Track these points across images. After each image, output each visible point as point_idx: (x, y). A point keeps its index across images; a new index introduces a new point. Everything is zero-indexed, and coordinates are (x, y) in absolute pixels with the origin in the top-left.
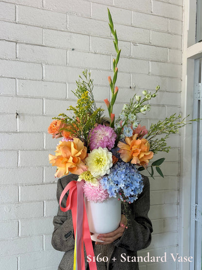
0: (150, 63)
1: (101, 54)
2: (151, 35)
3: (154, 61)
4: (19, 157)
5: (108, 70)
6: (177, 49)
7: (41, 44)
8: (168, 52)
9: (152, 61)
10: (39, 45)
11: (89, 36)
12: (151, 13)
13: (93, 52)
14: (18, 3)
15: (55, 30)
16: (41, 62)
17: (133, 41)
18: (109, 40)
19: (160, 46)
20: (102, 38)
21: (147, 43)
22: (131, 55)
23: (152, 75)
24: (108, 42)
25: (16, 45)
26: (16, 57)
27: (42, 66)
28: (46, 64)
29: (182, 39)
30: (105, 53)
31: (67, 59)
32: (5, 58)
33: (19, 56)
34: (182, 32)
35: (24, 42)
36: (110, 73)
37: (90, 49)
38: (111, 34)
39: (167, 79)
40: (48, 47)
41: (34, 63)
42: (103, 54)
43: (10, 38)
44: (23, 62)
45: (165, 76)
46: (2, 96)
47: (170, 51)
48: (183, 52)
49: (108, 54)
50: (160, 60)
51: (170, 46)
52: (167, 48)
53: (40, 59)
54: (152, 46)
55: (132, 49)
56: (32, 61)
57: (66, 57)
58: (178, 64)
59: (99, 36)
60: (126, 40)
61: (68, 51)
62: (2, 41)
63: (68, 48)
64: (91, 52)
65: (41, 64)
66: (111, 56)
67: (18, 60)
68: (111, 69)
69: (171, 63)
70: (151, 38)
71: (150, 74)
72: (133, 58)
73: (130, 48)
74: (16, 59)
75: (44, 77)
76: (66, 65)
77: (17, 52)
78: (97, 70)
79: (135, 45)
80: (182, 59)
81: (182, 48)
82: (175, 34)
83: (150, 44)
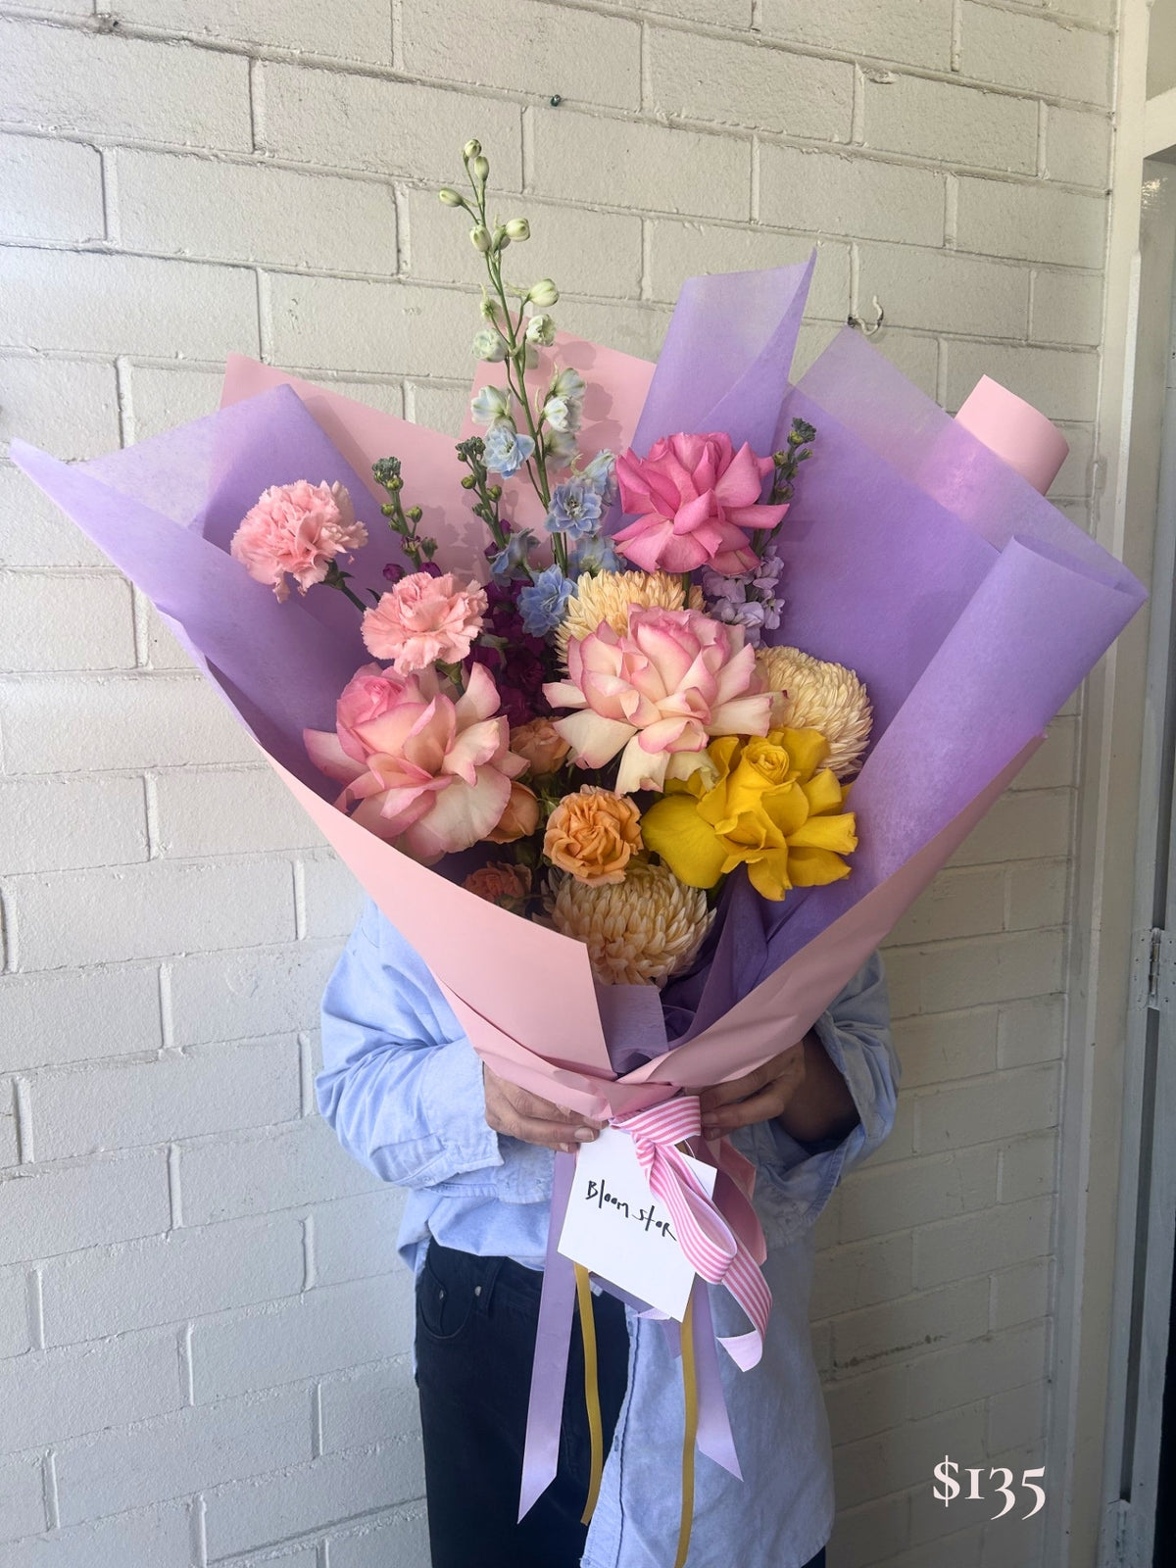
0: (950, 179)
1: (699, 130)
2: (957, 26)
3: (973, 175)
5: (736, 224)
6: (1087, 107)
7: (378, 60)
8: (1043, 124)
9: (960, 173)
10: (373, 74)
11: (638, 21)
13: (661, 116)
16: (387, 172)
17: (866, 60)
18: (744, 47)
19: (1004, 88)
20: (708, 35)
21: (936, 70)
22: (858, 138)
23: (962, 252)
24: (737, 61)
25: (247, 70)
26: (250, 145)
27: (394, 194)
28: (413, 182)
29: (1111, 54)
30: (724, 123)
31: (523, 157)
32: (196, 150)
33: (269, 136)
34: (1115, 13)
35: (292, 54)
36: (748, 242)
37: (642, 100)
38: (752, 15)
39: (1034, 274)
40: (423, 83)
41: (349, 178)
42: (712, 133)
43: (218, 27)
44: (290, 169)
45: (1023, 257)
46: (185, 368)
47: (1050, 119)
48: (1118, 128)
49: (741, 128)
50: (1000, 170)
51: (1055, 92)
52: (1038, 99)
53: (384, 158)
54: (964, 85)
55: (860, 100)
56: (337, 169)
57: (520, 144)
58: (1092, 189)
59: (688, 23)
60: (831, 51)
61: (530, 110)
62: (171, 49)
63: (527, 93)
64: (650, 115)
65: (389, 184)
66: (756, 140)
67: (261, 159)
68: (756, 215)
69: (1057, 184)
70: (958, 43)
71: (950, 249)
72: (863, 156)
73: (853, 98)
74: (252, 153)
75: (405, 262)
76: (522, 193)
77: (259, 110)
78: (680, 224)
79: (878, 80)
80: (1112, 162)
81: (1114, 105)
82: (1077, 25)
83: (953, 76)
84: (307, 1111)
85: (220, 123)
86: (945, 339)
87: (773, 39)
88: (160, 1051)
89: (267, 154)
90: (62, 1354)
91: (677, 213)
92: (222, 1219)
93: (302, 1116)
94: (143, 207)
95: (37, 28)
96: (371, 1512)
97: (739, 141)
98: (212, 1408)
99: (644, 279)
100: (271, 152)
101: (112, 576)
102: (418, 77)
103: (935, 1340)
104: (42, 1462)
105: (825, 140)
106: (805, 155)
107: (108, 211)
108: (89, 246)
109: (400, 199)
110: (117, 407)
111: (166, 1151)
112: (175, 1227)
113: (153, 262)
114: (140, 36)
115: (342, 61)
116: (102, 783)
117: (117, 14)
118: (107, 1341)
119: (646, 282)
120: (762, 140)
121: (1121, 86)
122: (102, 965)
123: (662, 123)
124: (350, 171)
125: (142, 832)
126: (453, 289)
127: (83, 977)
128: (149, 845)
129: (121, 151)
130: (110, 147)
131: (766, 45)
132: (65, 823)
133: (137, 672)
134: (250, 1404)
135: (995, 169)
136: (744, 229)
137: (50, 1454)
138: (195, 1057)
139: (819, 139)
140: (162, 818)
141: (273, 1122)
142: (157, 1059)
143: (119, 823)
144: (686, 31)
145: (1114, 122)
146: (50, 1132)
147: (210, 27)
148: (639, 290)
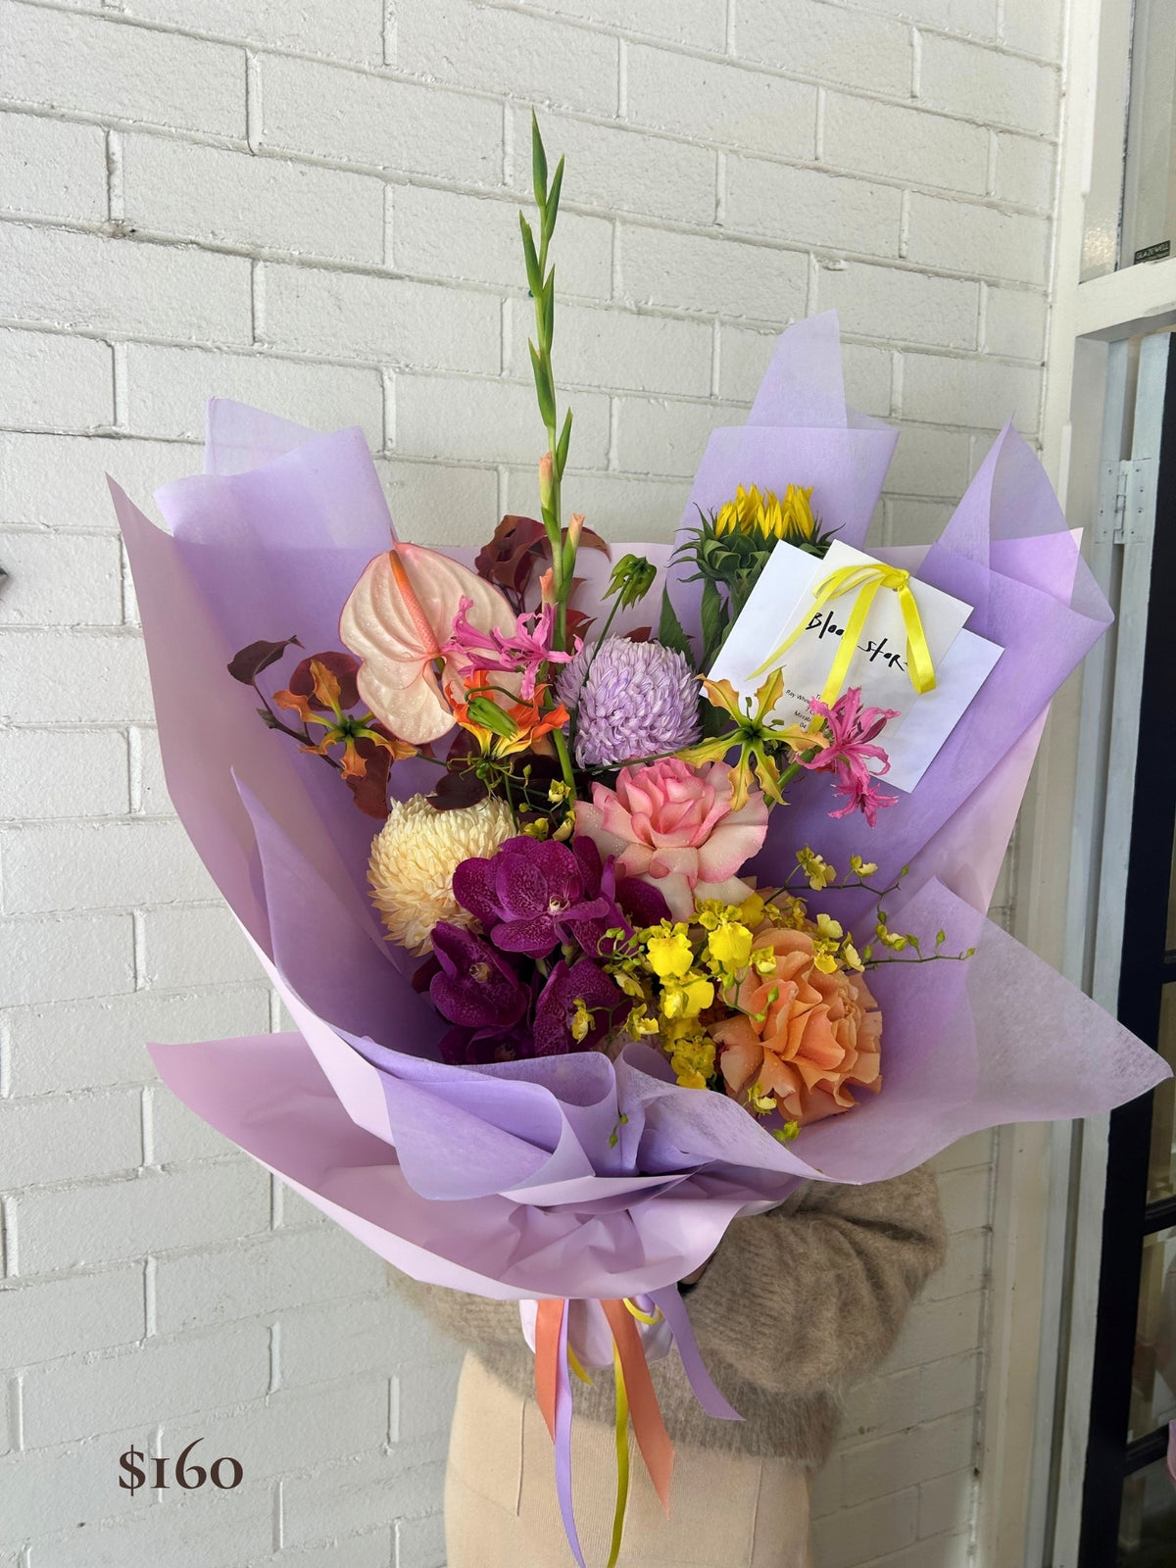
0: (896, 354)
1: (665, 316)
2: (906, 216)
3: (917, 351)
5: (698, 400)
6: (1026, 286)
7: (373, 261)
8: (984, 303)
9: (906, 350)
10: (365, 272)
11: (611, 219)
12: (909, 102)
13: (629, 303)
14: (259, 45)
15: (445, 188)
16: (376, 359)
17: (821, 250)
18: (708, 240)
19: (949, 272)
20: (674, 230)
21: (885, 257)
23: (907, 420)
24: (701, 253)
25: (250, 271)
26: (251, 338)
27: (382, 379)
28: (399, 368)
29: (1049, 237)
30: (687, 309)
31: (502, 343)
32: (200, 343)
33: (268, 330)
34: (1054, 199)
35: (291, 255)
36: (709, 416)
37: (613, 290)
38: (716, 211)
39: (974, 441)
40: (411, 279)
41: (340, 365)
42: (677, 318)
43: (223, 232)
44: (287, 358)
45: (964, 424)
47: (990, 298)
48: (1054, 305)
49: (703, 313)
50: (943, 346)
51: (995, 274)
52: (979, 281)
53: (373, 347)
54: (910, 271)
55: (814, 287)
56: (330, 357)
57: (499, 331)
58: (1027, 361)
59: (657, 220)
60: (788, 242)
61: (509, 302)
62: (180, 252)
63: (506, 286)
64: (621, 304)
65: (377, 369)
66: (717, 325)
67: (260, 350)
68: (716, 391)
69: (996, 358)
70: (906, 231)
71: (896, 418)
73: (808, 284)
74: (252, 345)
75: (391, 440)
76: (500, 375)
77: (260, 306)
78: (645, 401)
79: (831, 267)
80: (1047, 337)
81: (1051, 284)
82: (1019, 212)
83: (899, 262)
84: (278, 1222)
85: (224, 319)
86: (891, 499)
87: (735, 233)
88: (141, 1169)
89: (266, 345)
90: (40, 1455)
91: (643, 390)
92: (193, 1327)
93: (272, 1228)
94: (150, 395)
95: (55, 234)
97: (702, 325)
98: (179, 1506)
99: (611, 450)
100: (269, 343)
101: (110, 730)
102: (407, 273)
103: (868, 1430)
104: (19, 1557)
105: (781, 322)
106: (763, 337)
107: (118, 399)
108: (100, 431)
109: (387, 383)
110: (119, 575)
111: (143, 1264)
112: (149, 1335)
113: (158, 445)
114: (152, 240)
115: (337, 260)
116: (94, 920)
117: (130, 220)
118: (82, 1443)
119: (613, 454)
120: (723, 324)
121: (1057, 266)
122: (89, 1090)
123: (630, 310)
124: (341, 358)
125: (129, 965)
126: (434, 463)
127: (71, 1100)
128: (136, 977)
129: (132, 345)
130: (122, 342)
131: (729, 238)
132: (58, 958)
133: (131, 818)
134: (215, 1501)
135: (938, 345)
136: (706, 404)
137: (26, 1549)
138: (174, 1174)
139: (776, 322)
140: (149, 952)
141: (245, 1234)
142: (137, 1177)
143: (109, 958)
144: (654, 226)
145: (1050, 300)
146: (35, 1247)
147: (217, 233)
148: (606, 463)
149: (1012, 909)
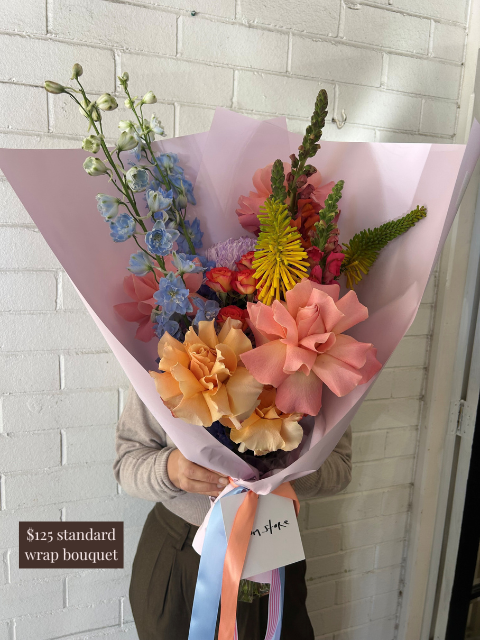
0: (385, 55)
1: (264, 29)
3: (396, 54)
4: (60, 286)
5: (280, 74)
6: (455, 24)
8: (432, 31)
9: (390, 53)
13: (245, 22)
16: (111, 45)
19: (415, 13)
21: (381, 4)
22: (341, 35)
23: (389, 89)
26: (46, 31)
27: (114, 56)
28: (123, 50)
30: (276, 26)
31: (177, 39)
32: (19, 33)
33: (54, 27)
36: (285, 82)
37: (236, 14)
39: (424, 101)
40: (130, 4)
41: (92, 47)
42: (270, 30)
44: (64, 42)
45: (419, 93)
46: (12, 132)
47: (436, 28)
48: (469, 34)
49: (284, 28)
50: (410, 52)
51: (439, 16)
52: (430, 19)
53: (110, 38)
54: (395, 12)
55: (343, 17)
56: (87, 43)
57: (176, 33)
58: (454, 62)
61: (181, 17)
63: (180, 9)
64: (240, 21)
65: (111, 50)
66: (291, 35)
67: (50, 37)
68: (289, 70)
69: (437, 59)
71: (384, 88)
72: (343, 43)
73: (340, 16)
74: (46, 35)
75: (119, 87)
76: (176, 56)
77: (50, 15)
78: (252, 73)
79: (352, 7)
80: (465, 50)
81: (468, 23)
83: (389, 7)
84: (64, 462)
85: (31, 21)
86: (379, 129)
89: (54, 35)
91: (251, 67)
92: (24, 508)
93: (61, 465)
96: (89, 631)
97: (283, 35)
98: (18, 585)
103: (349, 571)
105: (325, 35)
106: (315, 42)
109: (117, 58)
112: (3, 510)
119: (235, 100)
120: (294, 34)
121: (471, 13)
123: (245, 25)
124: (93, 44)
134: (36, 584)
135: (407, 51)
136: (284, 76)
138: (13, 439)
139: (322, 35)
141: (48, 467)
145: (467, 31)
148: (231, 103)
149: (431, 336)
